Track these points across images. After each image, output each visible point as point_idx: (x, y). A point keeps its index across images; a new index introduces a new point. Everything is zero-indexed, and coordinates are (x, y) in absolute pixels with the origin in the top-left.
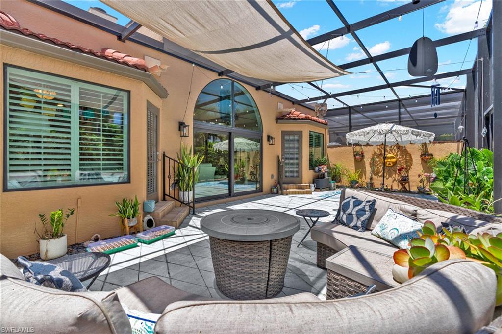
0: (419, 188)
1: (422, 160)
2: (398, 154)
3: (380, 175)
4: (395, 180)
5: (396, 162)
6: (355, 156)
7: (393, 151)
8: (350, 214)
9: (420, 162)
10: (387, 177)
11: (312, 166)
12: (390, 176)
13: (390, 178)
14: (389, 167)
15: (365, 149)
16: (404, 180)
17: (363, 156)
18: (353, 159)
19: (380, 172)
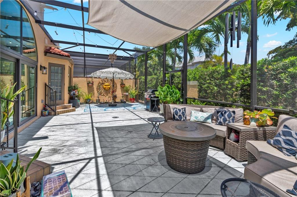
0: (121, 100)
1: (121, 86)
2: (111, 83)
3: (102, 95)
4: (109, 97)
5: (110, 87)
6: (88, 84)
7: (109, 82)
8: (180, 115)
9: (120, 88)
10: (106, 96)
11: (70, 91)
12: (107, 95)
13: (107, 96)
14: (107, 90)
15: (94, 80)
16: (115, 97)
17: (93, 84)
18: (87, 86)
19: (102, 93)
